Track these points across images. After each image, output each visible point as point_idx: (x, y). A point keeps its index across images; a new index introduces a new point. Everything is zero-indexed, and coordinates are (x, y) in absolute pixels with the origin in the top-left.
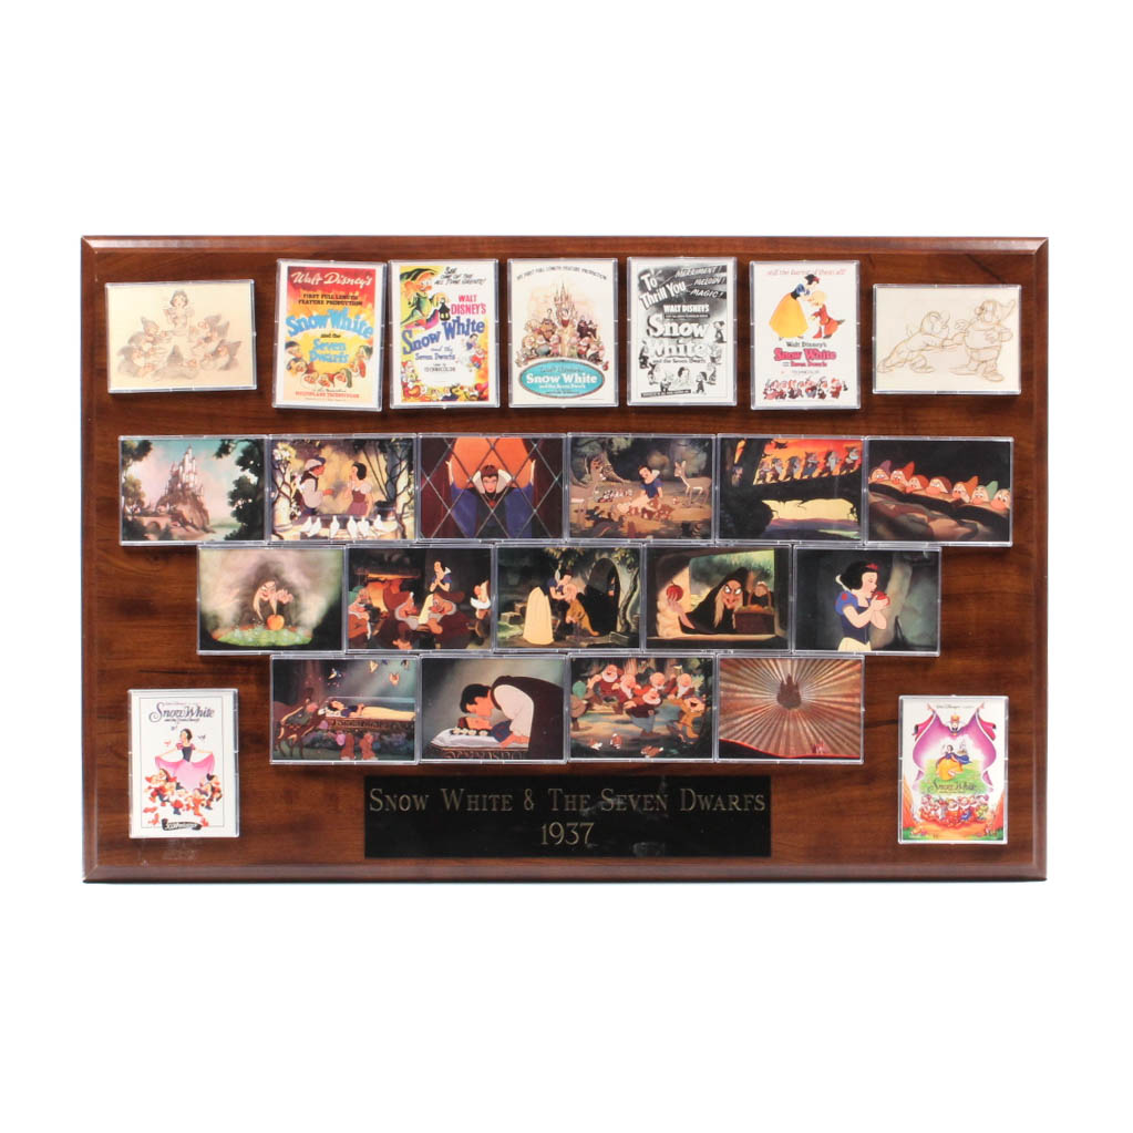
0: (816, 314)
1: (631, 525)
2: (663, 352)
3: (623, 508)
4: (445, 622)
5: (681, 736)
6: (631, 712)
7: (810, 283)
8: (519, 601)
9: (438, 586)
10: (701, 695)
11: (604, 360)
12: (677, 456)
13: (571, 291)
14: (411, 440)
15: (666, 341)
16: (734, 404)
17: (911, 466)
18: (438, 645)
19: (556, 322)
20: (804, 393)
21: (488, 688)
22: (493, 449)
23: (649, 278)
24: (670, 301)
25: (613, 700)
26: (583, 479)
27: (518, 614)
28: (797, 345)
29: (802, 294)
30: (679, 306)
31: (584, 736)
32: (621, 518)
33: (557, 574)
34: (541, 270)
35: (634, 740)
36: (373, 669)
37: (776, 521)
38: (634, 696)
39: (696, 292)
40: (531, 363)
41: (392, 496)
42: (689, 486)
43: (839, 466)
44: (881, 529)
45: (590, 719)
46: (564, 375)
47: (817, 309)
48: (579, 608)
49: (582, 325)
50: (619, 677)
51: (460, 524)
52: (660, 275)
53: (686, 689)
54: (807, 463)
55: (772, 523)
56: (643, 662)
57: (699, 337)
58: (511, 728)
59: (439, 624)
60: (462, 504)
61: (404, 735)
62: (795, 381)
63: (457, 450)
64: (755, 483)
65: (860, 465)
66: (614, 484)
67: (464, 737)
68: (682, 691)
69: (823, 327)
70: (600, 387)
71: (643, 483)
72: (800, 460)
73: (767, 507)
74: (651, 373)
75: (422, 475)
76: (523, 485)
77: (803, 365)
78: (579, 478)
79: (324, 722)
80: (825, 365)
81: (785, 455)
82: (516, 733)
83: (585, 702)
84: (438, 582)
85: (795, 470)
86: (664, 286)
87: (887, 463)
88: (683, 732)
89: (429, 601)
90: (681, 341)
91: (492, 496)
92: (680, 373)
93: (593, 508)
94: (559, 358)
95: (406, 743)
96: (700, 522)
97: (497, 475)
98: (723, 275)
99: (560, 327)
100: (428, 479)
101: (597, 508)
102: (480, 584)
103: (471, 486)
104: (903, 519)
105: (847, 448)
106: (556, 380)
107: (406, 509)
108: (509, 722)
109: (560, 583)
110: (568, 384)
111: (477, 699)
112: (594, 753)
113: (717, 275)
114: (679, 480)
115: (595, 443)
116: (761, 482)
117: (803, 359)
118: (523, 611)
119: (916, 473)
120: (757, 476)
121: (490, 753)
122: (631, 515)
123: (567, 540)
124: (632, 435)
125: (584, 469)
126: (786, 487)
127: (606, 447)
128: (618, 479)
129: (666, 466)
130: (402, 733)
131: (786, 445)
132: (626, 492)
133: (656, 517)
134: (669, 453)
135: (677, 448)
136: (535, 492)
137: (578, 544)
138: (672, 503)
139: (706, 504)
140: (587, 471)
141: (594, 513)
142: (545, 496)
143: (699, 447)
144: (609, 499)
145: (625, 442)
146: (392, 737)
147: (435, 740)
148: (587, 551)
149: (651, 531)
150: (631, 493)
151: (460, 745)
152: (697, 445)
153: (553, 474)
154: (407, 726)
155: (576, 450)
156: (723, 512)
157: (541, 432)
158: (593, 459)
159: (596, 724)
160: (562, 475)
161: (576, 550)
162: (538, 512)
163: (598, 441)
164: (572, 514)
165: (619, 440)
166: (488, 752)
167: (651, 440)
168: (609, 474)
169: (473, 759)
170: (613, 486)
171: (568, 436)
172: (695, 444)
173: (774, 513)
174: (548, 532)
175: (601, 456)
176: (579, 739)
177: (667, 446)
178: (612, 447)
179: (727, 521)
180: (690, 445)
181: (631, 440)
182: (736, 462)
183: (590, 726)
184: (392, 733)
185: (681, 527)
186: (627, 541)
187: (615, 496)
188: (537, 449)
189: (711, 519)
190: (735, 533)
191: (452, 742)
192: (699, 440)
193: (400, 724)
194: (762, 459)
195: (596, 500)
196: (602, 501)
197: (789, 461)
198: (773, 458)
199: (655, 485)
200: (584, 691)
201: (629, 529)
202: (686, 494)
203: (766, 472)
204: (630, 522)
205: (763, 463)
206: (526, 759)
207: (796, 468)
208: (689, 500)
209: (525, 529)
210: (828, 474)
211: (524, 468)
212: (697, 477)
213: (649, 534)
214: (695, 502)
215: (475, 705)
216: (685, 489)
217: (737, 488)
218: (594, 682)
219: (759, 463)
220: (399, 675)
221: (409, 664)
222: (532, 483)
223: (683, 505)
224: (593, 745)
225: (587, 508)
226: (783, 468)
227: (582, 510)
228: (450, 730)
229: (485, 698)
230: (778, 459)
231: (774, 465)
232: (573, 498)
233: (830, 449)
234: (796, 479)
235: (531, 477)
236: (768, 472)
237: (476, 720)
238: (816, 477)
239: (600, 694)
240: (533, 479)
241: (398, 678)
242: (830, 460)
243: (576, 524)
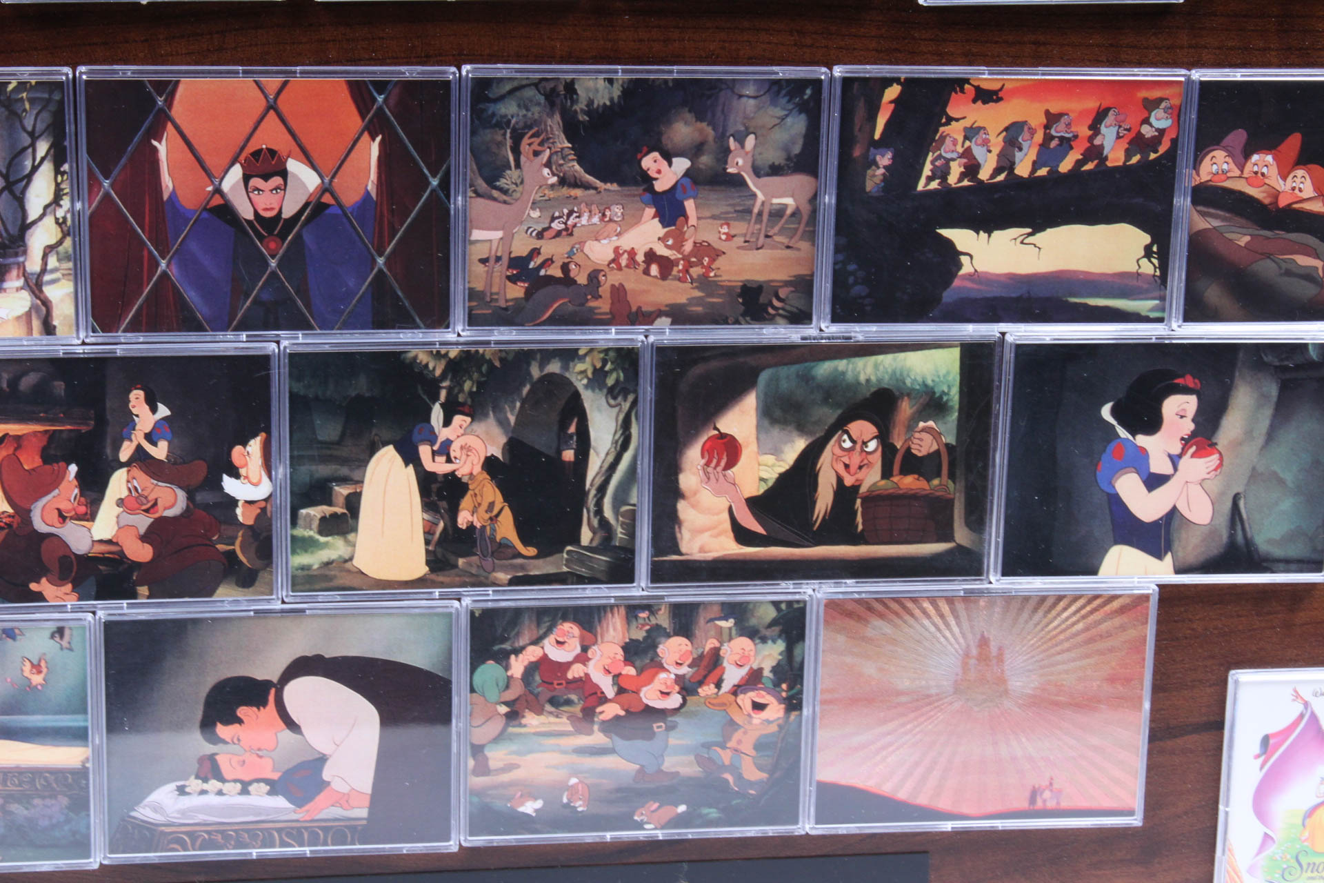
1: (619, 293)
3: (599, 252)
4: (158, 532)
5: (729, 777)
6: (611, 726)
8: (344, 480)
9: (139, 448)
10: (777, 684)
12: (735, 124)
14: (60, 85)
17: (1294, 142)
18: (143, 590)
21: (267, 685)
22: (272, 107)
25: (569, 702)
26: (502, 183)
27: (339, 510)
31: (503, 786)
32: (594, 276)
33: (437, 414)
35: (618, 790)
37: (970, 277)
38: (621, 691)
41: (14, 230)
42: (761, 197)
43: (1124, 145)
44: (1213, 294)
45: (514, 747)
48: (490, 493)
50: (585, 649)
51: (191, 296)
53: (743, 672)
54: (1048, 138)
55: (956, 283)
56: (644, 615)
58: (326, 775)
59: (144, 538)
60: (194, 246)
61: (65, 801)
63: (177, 111)
64: (920, 187)
65: (1174, 142)
66: (578, 192)
67: (212, 799)
68: (733, 675)
71: (651, 189)
72: (1032, 132)
73: (949, 244)
75: (91, 175)
76: (350, 198)
78: (491, 180)
81: (993, 119)
82: (338, 786)
83: (503, 709)
84: (138, 437)
85: (1018, 155)
87: (1238, 137)
88: (734, 769)
89: (118, 484)
91: (271, 225)
93: (524, 252)
95: (68, 821)
96: (787, 284)
97: (284, 174)
100: (106, 183)
101: (535, 252)
102: (244, 443)
103: (217, 201)
104: (1266, 269)
105: (1145, 100)
107: (53, 262)
108: (322, 760)
109: (444, 434)
111: (242, 711)
112: (526, 823)
114: (737, 182)
115: (530, 93)
116: (934, 185)
118: (353, 504)
120: (927, 170)
121: (276, 834)
122: (620, 268)
123: (461, 333)
124: (624, 71)
125: (504, 157)
126: (996, 196)
127: (558, 101)
128: (588, 182)
129: (706, 147)
130: (59, 796)
131: (1000, 94)
132: (608, 213)
133: (679, 271)
134: (714, 115)
135: (735, 103)
136: (382, 215)
137: (488, 343)
138: (720, 238)
139: (802, 239)
140: (512, 163)
141: (529, 263)
142: (405, 225)
143: (789, 101)
144: (566, 229)
145: (606, 88)
146: (34, 806)
147: (141, 810)
148: (510, 357)
149: (667, 306)
150: (619, 214)
151: (201, 818)
152: (785, 96)
153: (426, 171)
154: (70, 780)
155: (483, 111)
156: (840, 257)
157: (396, 64)
158: (527, 133)
159: (529, 757)
160: (448, 173)
161: (483, 355)
162: (386, 263)
163: (540, 86)
164: (473, 269)
165: (591, 84)
166: (271, 831)
167: (671, 84)
168: (566, 168)
169: (234, 849)
170: (576, 198)
171: (464, 73)
172: (778, 92)
173: (964, 259)
174: (413, 313)
175: (546, 125)
176: (490, 792)
177: (709, 97)
178: (574, 102)
179: (851, 280)
180: (767, 95)
181: (620, 82)
182: (877, 136)
183: (515, 764)
184: (33, 798)
185: (740, 295)
186: (608, 333)
187: (579, 222)
188: (385, 107)
189: (812, 275)
190: (868, 308)
191: (183, 813)
192: (789, 81)
193: (53, 778)
194: (942, 129)
195: (534, 234)
196: (547, 234)
197: (1004, 133)
198: (968, 125)
199: (679, 195)
200: (502, 684)
201: (612, 304)
202: (754, 216)
203: (948, 161)
204: (617, 284)
205: (943, 138)
206: (360, 844)
207: (1020, 149)
208: (760, 230)
209: (355, 306)
210: (1096, 166)
211: (353, 155)
212: (782, 175)
213: (660, 313)
214: (775, 234)
215: (237, 725)
216: (753, 205)
217: (877, 199)
218: (526, 663)
219: (933, 140)
220: (46, 662)
221: (71, 635)
222: (374, 195)
223: (746, 242)
224: (522, 804)
225: (510, 253)
226: (990, 151)
227: (498, 259)
228: (177, 786)
229: (262, 708)
230: (980, 128)
231: (967, 143)
232: (477, 228)
233: (1105, 104)
234: (1022, 177)
235: (369, 177)
236: (953, 160)
237: (241, 758)
238: (1070, 171)
239: (540, 689)
240: (375, 182)
241: (44, 670)
242: (1103, 129)
243: (483, 292)
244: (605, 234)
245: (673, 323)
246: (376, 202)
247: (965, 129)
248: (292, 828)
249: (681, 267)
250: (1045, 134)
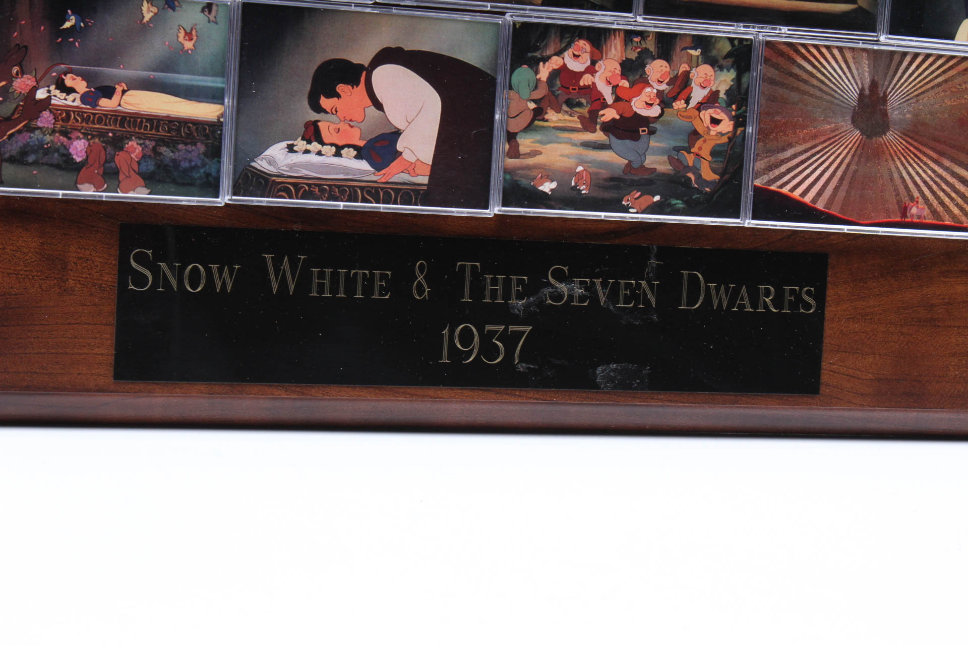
5: (691, 175)
6: (608, 128)
10: (729, 105)
21: (360, 67)
25: (580, 105)
31: (528, 168)
35: (612, 179)
36: (148, 16)
38: (618, 99)
45: (538, 137)
50: (594, 63)
53: (705, 92)
56: (636, 39)
58: (400, 146)
61: (202, 148)
67: (313, 158)
68: (698, 95)
79: (46, 114)
82: (407, 155)
83: (532, 106)
88: (696, 170)
95: (204, 165)
108: (397, 133)
111: (341, 88)
112: (542, 200)
121: (359, 191)
130: (199, 144)
146: (179, 151)
147: (259, 162)
151: (304, 172)
154: (207, 131)
159: (549, 146)
166: (356, 188)
169: (326, 201)
176: (520, 172)
183: (539, 151)
184: (179, 144)
191: (291, 167)
193: (194, 127)
200: (532, 85)
206: (421, 205)
215: (335, 99)
218: (550, 70)
220: (196, 31)
221: (217, 11)
224: (542, 185)
228: (287, 144)
229: (355, 87)
237: (338, 126)
239: (559, 92)
241: (195, 38)
248: (372, 188)
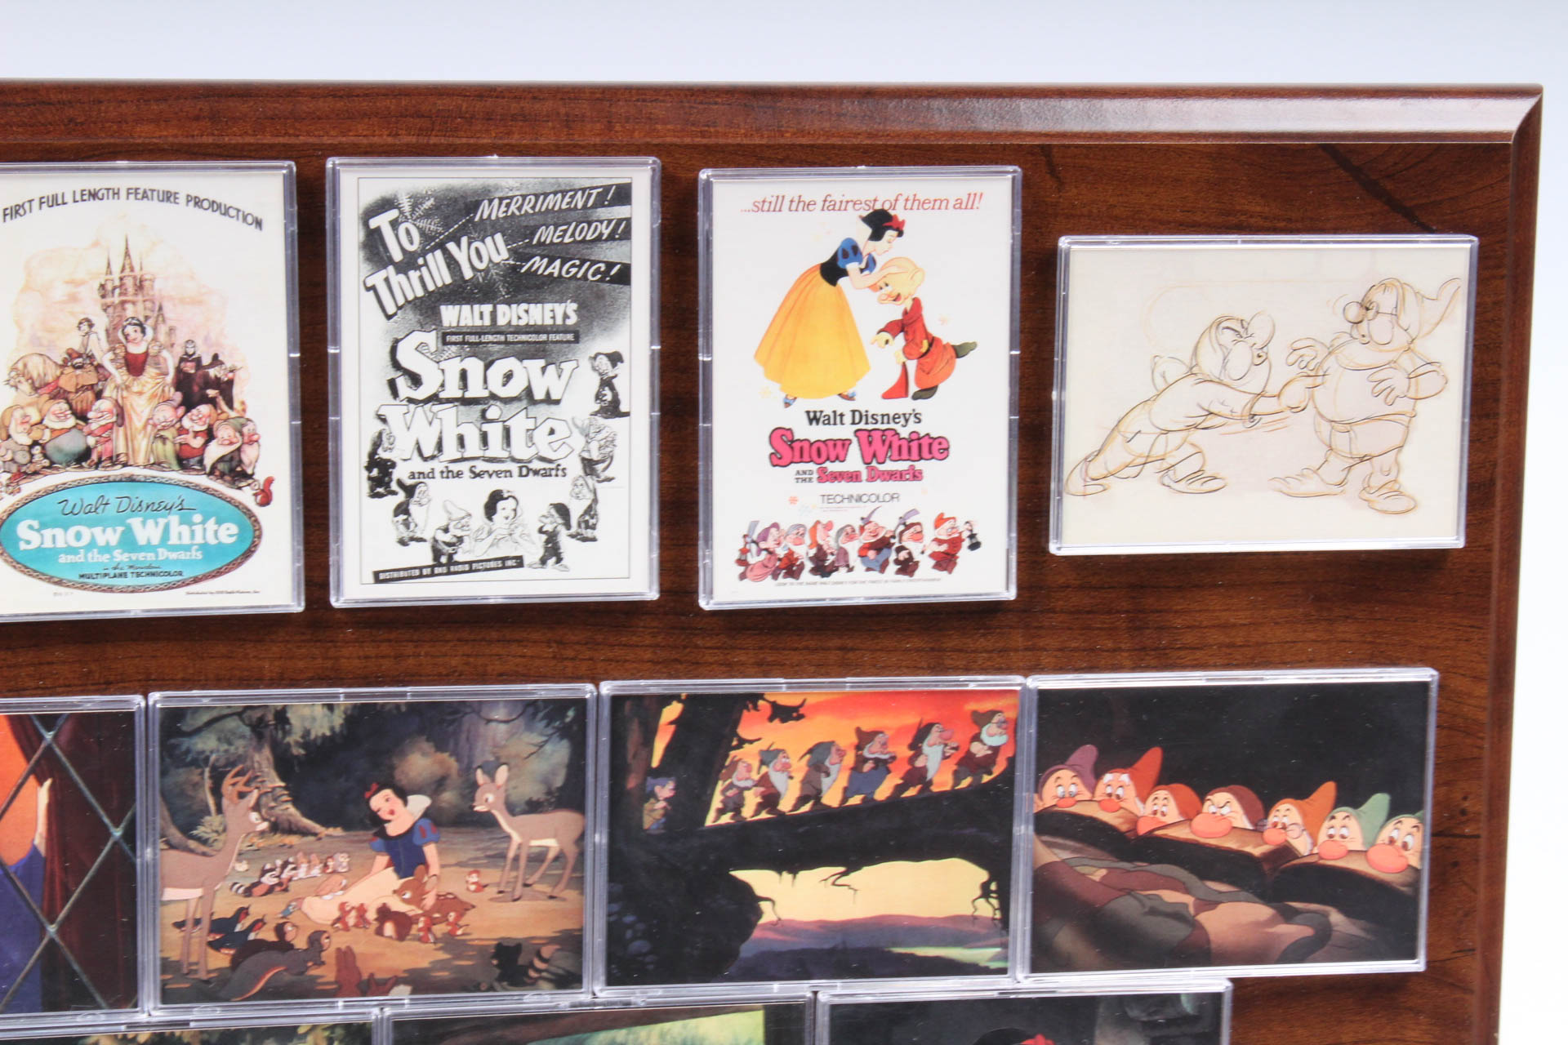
0: (893, 328)
1: (346, 957)
2: (440, 447)
3: (321, 910)
7: (877, 236)
11: (260, 477)
12: (483, 754)
13: (151, 264)
15: (448, 413)
16: (653, 595)
17: (1153, 759)
19: (105, 359)
20: (854, 559)
23: (394, 224)
24: (460, 292)
26: (200, 831)
28: (837, 418)
29: (852, 267)
30: (487, 308)
32: (315, 939)
34: (54, 201)
37: (772, 926)
39: (538, 264)
40: (29, 487)
42: (516, 838)
43: (952, 766)
44: (1065, 938)
46: (135, 522)
47: (895, 313)
49: (190, 368)
52: (427, 215)
54: (861, 760)
55: (757, 933)
57: (549, 400)
62: (829, 526)
64: (709, 821)
65: (1012, 762)
66: (294, 840)
69: (912, 365)
70: (248, 554)
71: (382, 833)
72: (842, 754)
73: (746, 888)
74: (402, 509)
77: (854, 477)
78: (187, 828)
80: (916, 476)
81: (794, 740)
85: (826, 782)
86: (441, 246)
87: (1087, 754)
90: (493, 413)
92: (490, 509)
93: (229, 913)
94: (118, 471)
96: (551, 940)
98: (620, 212)
99: (119, 375)
101: (243, 912)
104: (1127, 907)
105: (975, 713)
106: (112, 536)
110: (149, 547)
113: (604, 213)
114: (487, 822)
115: (232, 724)
116: (726, 819)
117: (854, 460)
119: (1166, 777)
120: (717, 802)
122: (346, 928)
123: (153, 1013)
124: (348, 696)
125: (202, 800)
126: (801, 830)
127: (267, 732)
128: (304, 827)
129: (448, 782)
131: (801, 711)
132: (331, 863)
133: (420, 930)
134: (456, 744)
135: (482, 728)
136: (52, 874)
137: (186, 1023)
138: (468, 889)
139: (568, 886)
140: (212, 807)
141: (234, 927)
142: (82, 885)
143: (548, 725)
144: (280, 884)
145: (325, 715)
148: (214, 1039)
149: (405, 971)
150: (345, 864)
152: (542, 719)
153: (106, 820)
155: (176, 746)
156: (616, 907)
157: (68, 694)
158: (229, 771)
160: (133, 822)
161: (180, 1038)
162: (61, 931)
163: (244, 716)
164: (167, 934)
165: (307, 712)
167: (404, 709)
168: (278, 811)
170: (291, 847)
171: (151, 703)
172: (534, 715)
173: (764, 905)
174: (92, 989)
175: (253, 762)
177: (452, 722)
178: (286, 733)
179: (629, 934)
180: (521, 719)
181: (342, 708)
182: (655, 763)
185: (495, 956)
186: (332, 1006)
187: (296, 875)
188: (54, 746)
189: (581, 930)
190: (651, 967)
192: (547, 702)
194: (733, 753)
195: (241, 890)
196: (257, 890)
197: (808, 756)
198: (765, 748)
199: (417, 840)
201: (339, 971)
202: (509, 861)
203: (742, 790)
204: (343, 947)
205: (735, 764)
207: (828, 774)
208: (517, 877)
209: (21, 985)
210: (920, 792)
211: (16, 803)
212: (541, 812)
213: (397, 981)
214: (535, 883)
216: (508, 849)
217: (659, 837)
219: (723, 766)
222: (42, 849)
223: (500, 892)
225: (212, 914)
226: (791, 778)
227: (197, 922)
230: (778, 751)
231: (764, 769)
232: (170, 886)
233: (928, 719)
234: (829, 807)
235: (35, 830)
236: (748, 789)
238: (888, 798)
240: (44, 834)
242: (926, 748)
243: (178, 962)
244: (328, 888)
245: (413, 992)
246: (45, 860)
247: (762, 752)
249: (421, 925)
250: (857, 756)
